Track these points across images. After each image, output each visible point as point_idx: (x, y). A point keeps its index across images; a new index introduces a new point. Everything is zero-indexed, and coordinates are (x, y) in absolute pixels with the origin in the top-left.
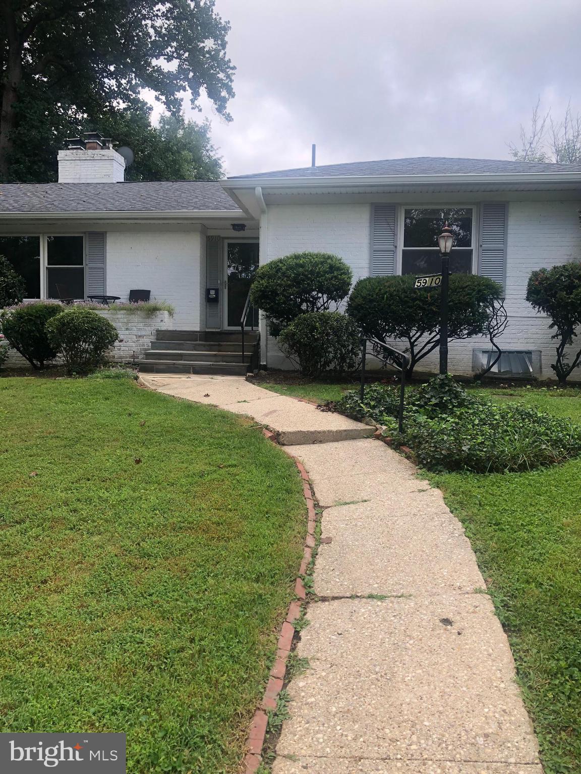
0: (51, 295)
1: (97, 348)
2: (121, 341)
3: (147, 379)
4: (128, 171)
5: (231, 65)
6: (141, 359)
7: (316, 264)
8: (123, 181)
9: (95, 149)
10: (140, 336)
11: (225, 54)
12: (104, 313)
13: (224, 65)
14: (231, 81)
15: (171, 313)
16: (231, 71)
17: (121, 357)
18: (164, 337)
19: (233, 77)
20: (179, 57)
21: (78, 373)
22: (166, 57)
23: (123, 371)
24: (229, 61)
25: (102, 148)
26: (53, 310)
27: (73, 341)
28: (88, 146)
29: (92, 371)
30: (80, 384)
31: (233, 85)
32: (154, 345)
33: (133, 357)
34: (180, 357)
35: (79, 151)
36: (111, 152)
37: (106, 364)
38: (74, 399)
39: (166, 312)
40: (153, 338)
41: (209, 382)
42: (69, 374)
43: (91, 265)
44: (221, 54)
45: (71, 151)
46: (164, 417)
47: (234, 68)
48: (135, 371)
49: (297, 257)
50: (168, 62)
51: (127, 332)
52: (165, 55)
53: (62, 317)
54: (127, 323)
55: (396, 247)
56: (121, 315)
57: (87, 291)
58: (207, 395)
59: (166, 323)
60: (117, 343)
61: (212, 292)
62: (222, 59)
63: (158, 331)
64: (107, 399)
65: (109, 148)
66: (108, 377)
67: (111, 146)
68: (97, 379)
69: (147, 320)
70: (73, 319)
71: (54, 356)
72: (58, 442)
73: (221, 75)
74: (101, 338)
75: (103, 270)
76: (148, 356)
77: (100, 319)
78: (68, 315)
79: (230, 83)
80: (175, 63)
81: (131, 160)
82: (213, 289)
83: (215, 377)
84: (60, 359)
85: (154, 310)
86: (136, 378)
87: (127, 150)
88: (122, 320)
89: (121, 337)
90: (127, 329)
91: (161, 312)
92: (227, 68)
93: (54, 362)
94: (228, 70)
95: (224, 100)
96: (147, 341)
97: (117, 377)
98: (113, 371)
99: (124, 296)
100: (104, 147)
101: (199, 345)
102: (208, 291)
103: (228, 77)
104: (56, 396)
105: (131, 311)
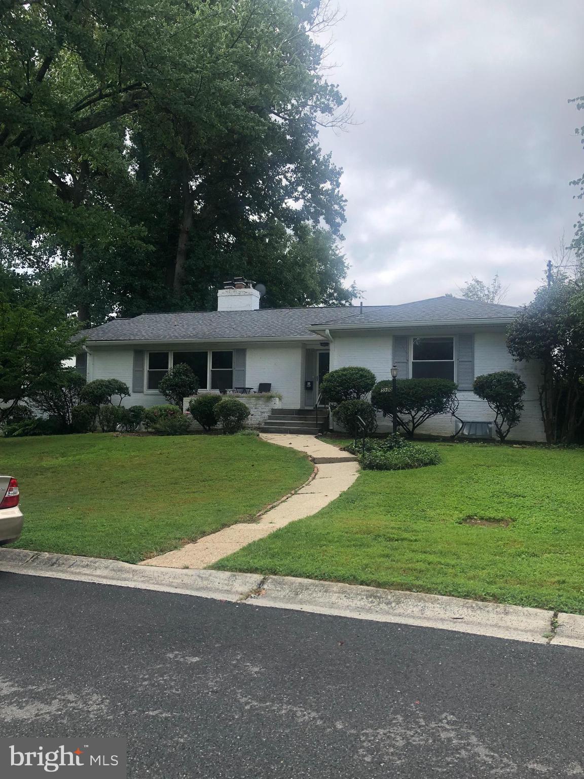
0: (213, 387)
1: (238, 420)
2: (252, 415)
3: (263, 436)
4: (262, 301)
5: (344, 199)
6: (263, 426)
7: (352, 374)
8: (258, 309)
9: (240, 288)
10: (262, 413)
11: (339, 191)
12: (243, 400)
13: (339, 199)
14: (344, 210)
15: (280, 399)
16: (343, 204)
17: (252, 425)
18: (276, 413)
19: (345, 208)
20: (304, 197)
21: (229, 433)
22: (294, 199)
23: (251, 432)
24: (342, 196)
25: (245, 288)
26: (216, 399)
27: (226, 416)
28: (236, 286)
29: (236, 432)
30: (230, 438)
31: (345, 213)
32: (270, 418)
33: (259, 424)
34: (283, 424)
35: (231, 290)
36: (251, 290)
37: (244, 428)
38: (227, 445)
39: (277, 399)
40: (269, 414)
41: (295, 437)
42: (225, 433)
43: (237, 369)
44: (336, 191)
45: (226, 290)
46: (267, 452)
47: (346, 201)
48: (258, 432)
49: (344, 369)
50: (296, 202)
51: (256, 410)
52: (294, 197)
53: (222, 403)
54: (256, 405)
55: (408, 360)
56: (253, 400)
57: (235, 384)
58: (291, 444)
59: (277, 404)
60: (250, 416)
61: (309, 384)
62: (337, 195)
63: (272, 409)
64: (243, 445)
65: (250, 288)
66: (244, 435)
67: (251, 285)
68: (239, 436)
69: (267, 403)
70: (227, 404)
71: (216, 424)
72: (222, 460)
73: (336, 207)
74: (241, 414)
75: (244, 371)
76: (266, 423)
77: (241, 404)
78: (225, 402)
79: (342, 212)
80: (301, 202)
81: (264, 292)
82: (309, 382)
83: (299, 435)
84: (220, 425)
85: (270, 398)
86: (258, 435)
87: (262, 287)
88: (253, 403)
89: (252, 412)
90: (256, 408)
91: (274, 398)
92: (340, 201)
93: (216, 428)
94: (341, 203)
95: (339, 225)
96: (266, 415)
97: (249, 434)
98: (247, 431)
99: (256, 387)
100: (247, 287)
101: (295, 417)
102: (306, 383)
103: (341, 207)
104: (219, 443)
105: (258, 398)
